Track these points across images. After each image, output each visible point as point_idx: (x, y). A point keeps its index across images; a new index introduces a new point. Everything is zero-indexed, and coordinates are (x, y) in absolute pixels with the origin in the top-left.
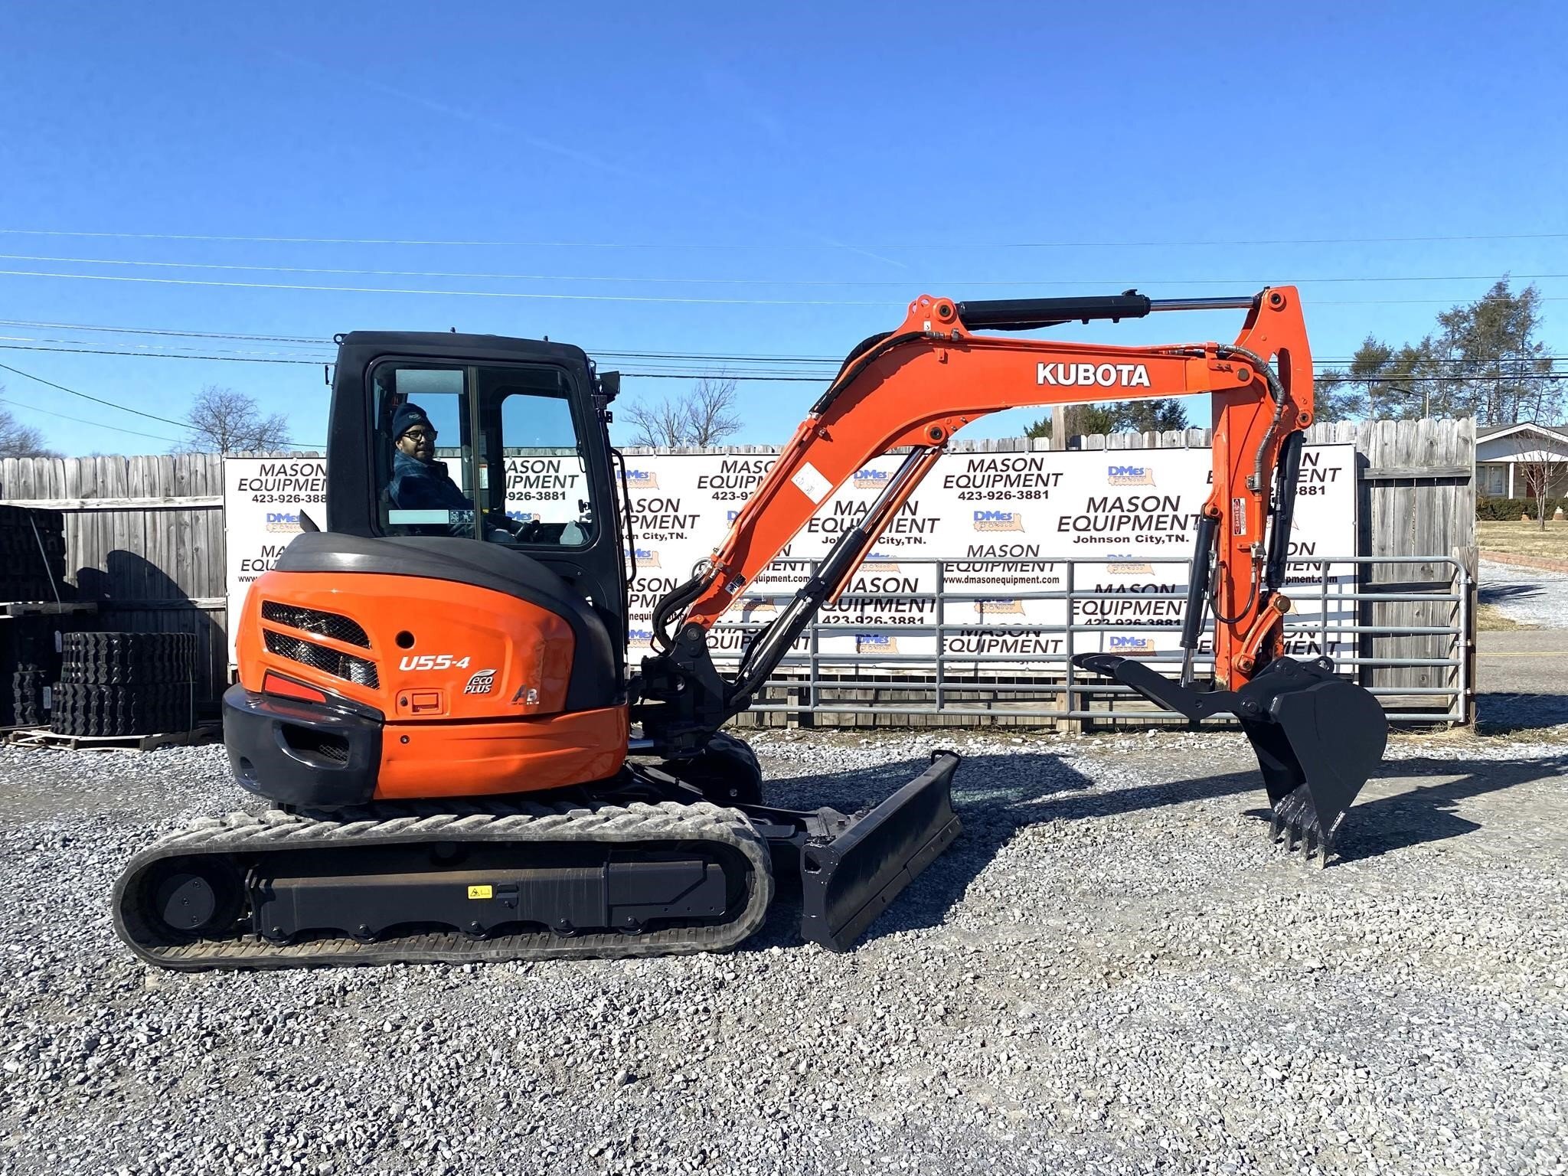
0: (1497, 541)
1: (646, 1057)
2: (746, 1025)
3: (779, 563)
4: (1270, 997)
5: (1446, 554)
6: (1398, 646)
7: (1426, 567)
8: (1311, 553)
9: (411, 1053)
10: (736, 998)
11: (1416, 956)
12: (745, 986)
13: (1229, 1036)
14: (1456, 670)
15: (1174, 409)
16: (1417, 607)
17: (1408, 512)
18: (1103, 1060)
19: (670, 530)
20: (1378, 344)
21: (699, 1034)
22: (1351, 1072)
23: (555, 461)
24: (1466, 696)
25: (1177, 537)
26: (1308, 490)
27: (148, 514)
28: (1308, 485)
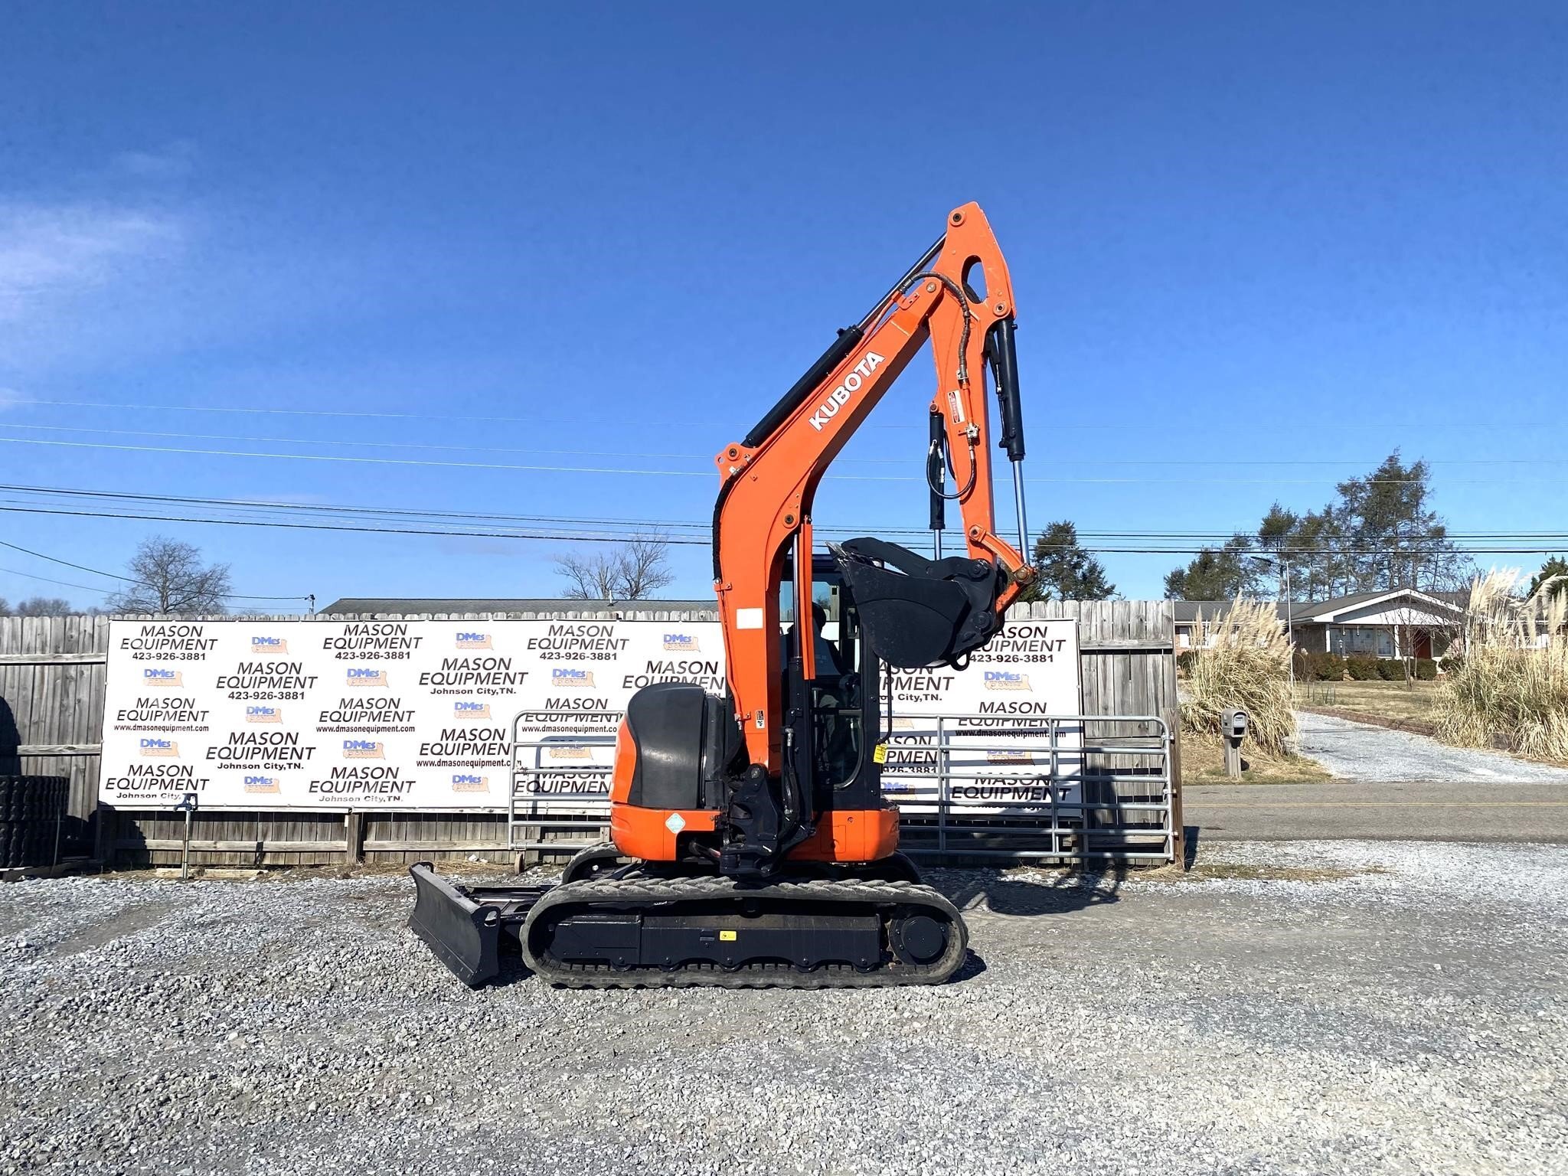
3: (596, 715)
5: (1158, 715)
7: (1141, 725)
8: (1043, 712)
15: (1093, 568)
19: (502, 686)
20: (1284, 511)
21: (366, 1080)
23: (403, 625)
24: (1175, 836)
25: (932, 696)
26: (1039, 658)
27: (37, 667)
28: (1039, 654)
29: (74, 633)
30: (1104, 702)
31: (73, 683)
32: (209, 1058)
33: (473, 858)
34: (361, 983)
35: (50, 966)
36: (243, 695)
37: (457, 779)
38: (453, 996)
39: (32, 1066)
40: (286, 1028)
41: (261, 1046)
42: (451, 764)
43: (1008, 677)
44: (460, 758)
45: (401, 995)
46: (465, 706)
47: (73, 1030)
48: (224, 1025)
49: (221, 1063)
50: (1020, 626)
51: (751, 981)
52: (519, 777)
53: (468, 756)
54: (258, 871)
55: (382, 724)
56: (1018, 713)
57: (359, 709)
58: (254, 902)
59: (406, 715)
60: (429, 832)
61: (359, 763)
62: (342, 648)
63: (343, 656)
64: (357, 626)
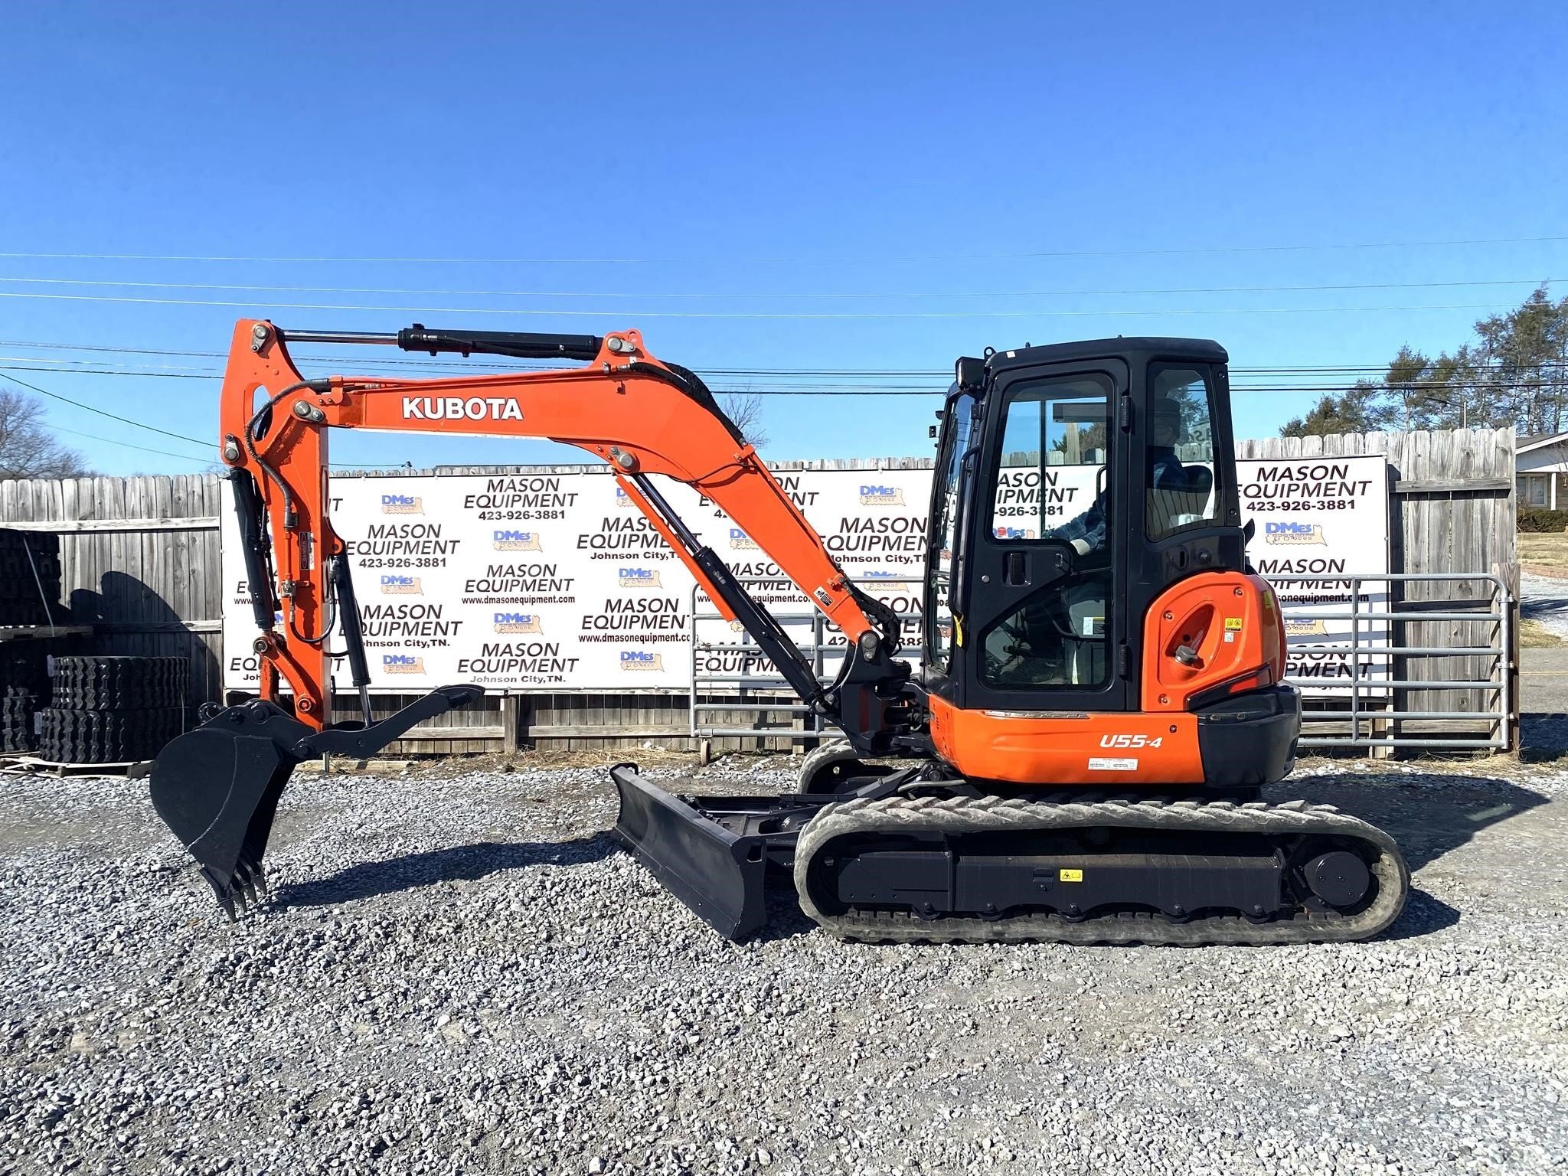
0: (1540, 554)
1: (591, 1138)
2: (707, 1099)
4: (1291, 1072)
5: (1485, 571)
6: (1435, 667)
7: (1464, 585)
8: (1340, 571)
9: (337, 1129)
10: (699, 1066)
11: (1456, 1021)
12: (711, 1052)
13: (1243, 1121)
14: (1498, 693)
16: (1455, 626)
17: (1443, 527)
18: (1098, 1150)
20: (1414, 353)
21: (653, 1110)
22: (1381, 1168)
23: (554, 479)
24: (1509, 721)
26: (1336, 504)
27: (145, 535)
28: (1336, 499)
29: (182, 495)
30: (1413, 557)
31: (185, 551)
32: (420, 1061)
33: (648, 744)
34: (585, 929)
35: (191, 899)
36: (376, 563)
37: (626, 656)
38: (714, 955)
39: (185, 1072)
40: (510, 1007)
41: (484, 1038)
42: (618, 639)
43: (1295, 527)
44: (627, 632)
45: (644, 953)
46: (631, 572)
47: (231, 1007)
48: (426, 1000)
49: (439, 1071)
50: (1312, 464)
51: (1108, 934)
52: (699, 654)
53: (637, 630)
54: (407, 762)
55: (536, 594)
56: (1308, 572)
57: (510, 577)
58: (417, 807)
59: (564, 583)
60: (596, 717)
61: (514, 640)
62: (486, 507)
63: (487, 516)
64: (502, 481)
